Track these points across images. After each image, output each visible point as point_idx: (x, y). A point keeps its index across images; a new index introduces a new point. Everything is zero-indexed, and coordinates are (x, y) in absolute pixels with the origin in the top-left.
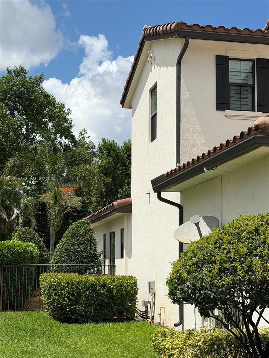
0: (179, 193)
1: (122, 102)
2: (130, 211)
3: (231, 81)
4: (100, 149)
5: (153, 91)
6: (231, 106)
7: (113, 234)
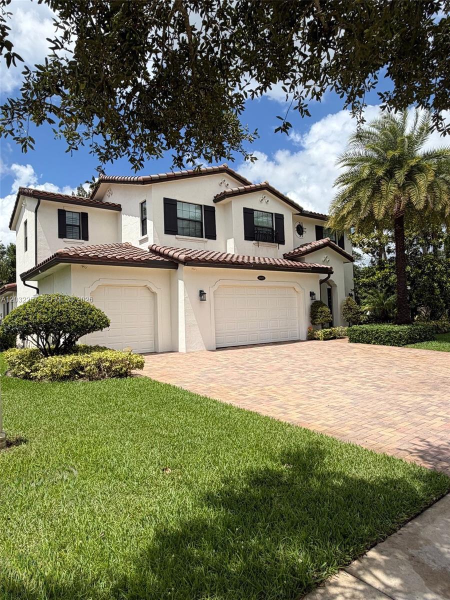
0: (37, 282)
1: (10, 227)
2: (16, 291)
3: (67, 223)
4: (9, 250)
5: (26, 223)
6: (67, 236)
7: (8, 304)
